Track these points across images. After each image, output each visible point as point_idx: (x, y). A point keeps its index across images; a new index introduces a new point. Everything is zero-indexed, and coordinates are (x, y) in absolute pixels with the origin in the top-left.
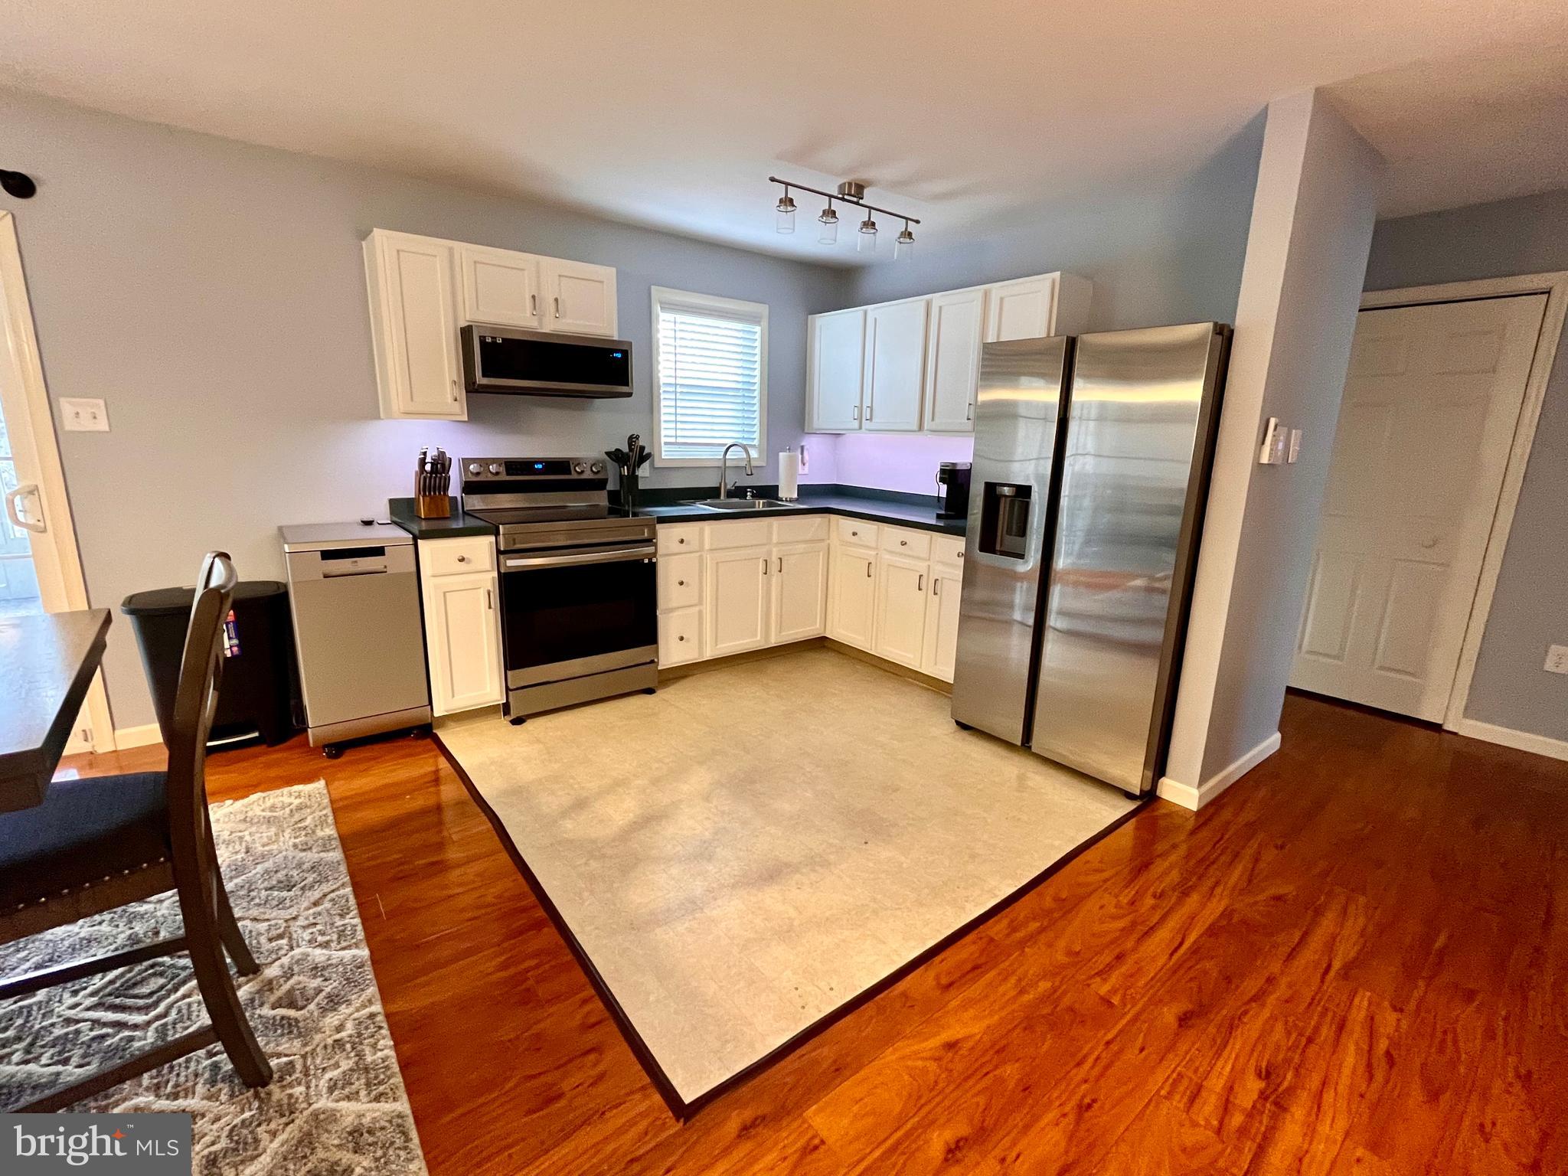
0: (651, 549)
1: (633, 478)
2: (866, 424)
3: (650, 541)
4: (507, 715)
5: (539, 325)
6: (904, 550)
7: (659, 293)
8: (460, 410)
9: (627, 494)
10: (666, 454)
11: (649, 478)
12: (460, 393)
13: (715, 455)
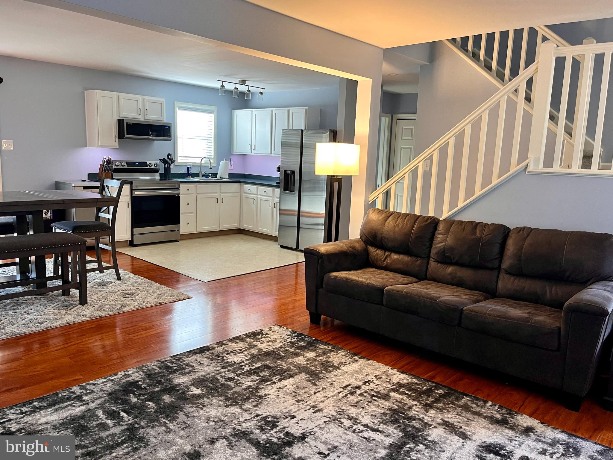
0: (177, 192)
1: (169, 168)
2: (253, 151)
3: (177, 189)
4: (131, 244)
5: (141, 118)
6: (265, 194)
7: (177, 104)
8: (117, 145)
9: (166, 175)
10: (180, 160)
11: (173, 169)
12: (117, 139)
13: (198, 161)
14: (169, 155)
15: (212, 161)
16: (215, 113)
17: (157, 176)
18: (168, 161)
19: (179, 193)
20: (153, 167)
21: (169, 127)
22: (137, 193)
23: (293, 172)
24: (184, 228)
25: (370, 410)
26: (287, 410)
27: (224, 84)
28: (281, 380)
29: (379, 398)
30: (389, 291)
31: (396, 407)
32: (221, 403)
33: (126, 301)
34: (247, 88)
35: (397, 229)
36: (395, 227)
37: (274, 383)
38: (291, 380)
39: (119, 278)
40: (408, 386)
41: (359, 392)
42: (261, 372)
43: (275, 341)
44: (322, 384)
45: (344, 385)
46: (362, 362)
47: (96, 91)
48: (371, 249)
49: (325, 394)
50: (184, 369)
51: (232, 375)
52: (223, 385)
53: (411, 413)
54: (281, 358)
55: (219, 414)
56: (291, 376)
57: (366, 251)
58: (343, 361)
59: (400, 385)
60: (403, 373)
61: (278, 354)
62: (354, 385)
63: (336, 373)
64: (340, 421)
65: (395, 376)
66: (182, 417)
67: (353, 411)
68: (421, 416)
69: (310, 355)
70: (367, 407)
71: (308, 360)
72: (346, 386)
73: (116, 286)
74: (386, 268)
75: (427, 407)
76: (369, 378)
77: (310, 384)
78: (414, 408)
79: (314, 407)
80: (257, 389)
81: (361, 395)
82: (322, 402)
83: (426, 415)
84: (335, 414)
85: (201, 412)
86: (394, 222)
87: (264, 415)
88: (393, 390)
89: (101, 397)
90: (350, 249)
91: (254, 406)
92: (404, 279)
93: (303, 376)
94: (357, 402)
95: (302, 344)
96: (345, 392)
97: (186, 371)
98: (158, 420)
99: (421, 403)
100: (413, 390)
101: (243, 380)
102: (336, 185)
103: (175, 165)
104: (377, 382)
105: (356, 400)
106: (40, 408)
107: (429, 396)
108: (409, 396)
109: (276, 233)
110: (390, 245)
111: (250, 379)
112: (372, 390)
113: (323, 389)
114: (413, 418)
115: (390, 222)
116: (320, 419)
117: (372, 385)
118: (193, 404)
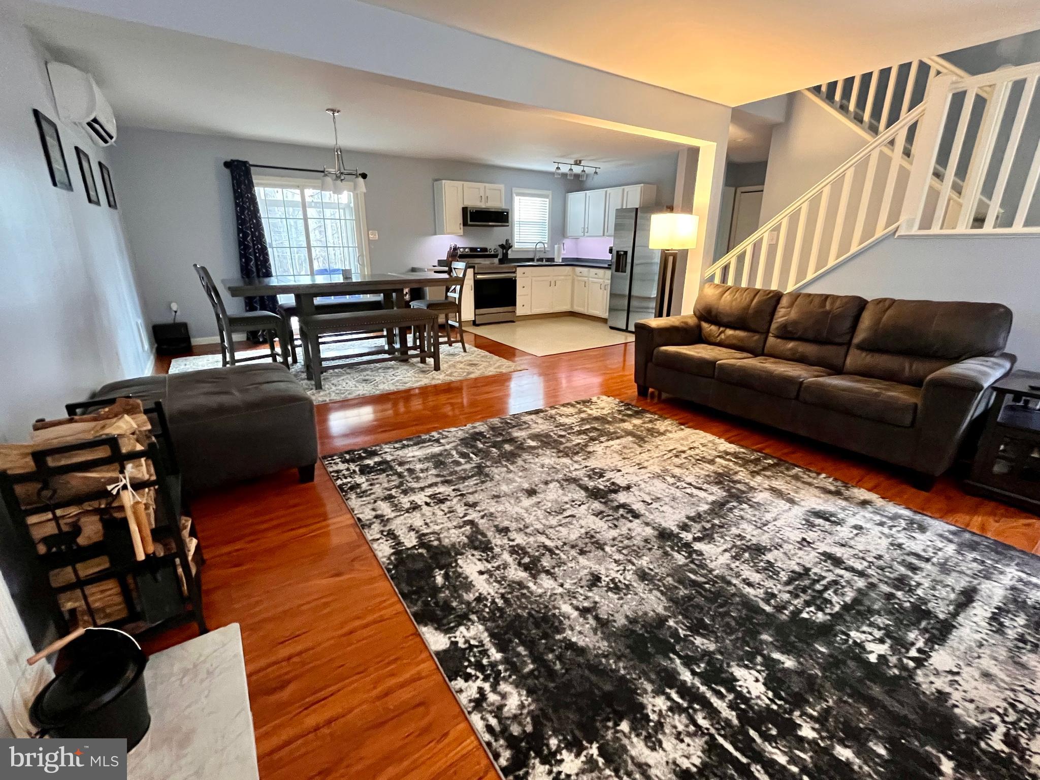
0: (514, 275)
1: (506, 254)
3: (514, 272)
4: (475, 323)
5: (482, 205)
6: (596, 276)
7: (515, 190)
8: (461, 232)
9: (505, 260)
10: (516, 246)
11: (511, 255)
12: (462, 226)
13: (533, 246)
14: (507, 241)
15: (546, 246)
16: (550, 196)
17: (496, 261)
18: (506, 246)
19: (516, 277)
20: (493, 253)
21: (507, 213)
22: (479, 277)
23: (626, 253)
24: (520, 310)
25: (694, 471)
26: (614, 465)
27: (560, 166)
28: (608, 440)
29: (704, 462)
30: (720, 365)
31: (721, 471)
32: (554, 454)
33: (471, 369)
34: (581, 168)
35: (734, 303)
36: (732, 301)
37: (602, 442)
38: (618, 441)
39: (465, 351)
40: (735, 455)
41: (683, 455)
42: (590, 432)
43: (603, 409)
44: (647, 446)
45: (669, 449)
46: (688, 431)
47: (444, 181)
48: (705, 325)
49: (650, 455)
50: (522, 425)
51: (563, 433)
52: (555, 441)
53: (736, 478)
54: (609, 423)
55: (552, 463)
56: (618, 438)
57: (699, 327)
58: (669, 428)
59: (727, 453)
60: (730, 443)
61: (606, 419)
62: (680, 450)
63: (662, 438)
64: (664, 479)
65: (722, 445)
66: (520, 462)
67: (677, 471)
68: (747, 481)
69: (637, 422)
70: (692, 469)
71: (635, 426)
72: (670, 451)
73: (462, 357)
74: (720, 344)
75: (754, 474)
76: (695, 445)
77: (636, 446)
78: (740, 473)
79: (639, 464)
80: (586, 446)
81: (686, 458)
82: (647, 461)
83: (752, 480)
84: (659, 472)
85: (537, 460)
86: (732, 296)
87: (592, 467)
88: (719, 457)
89: (454, 442)
90: (682, 324)
91: (583, 459)
92: (738, 354)
93: (630, 438)
94: (682, 464)
95: (629, 412)
96: (670, 455)
98: (500, 462)
99: (748, 470)
100: (740, 458)
101: (573, 438)
102: (671, 259)
103: (512, 251)
104: (703, 449)
105: (681, 462)
106: (408, 446)
107: (757, 465)
108: (736, 463)
109: (605, 315)
110: (725, 320)
111: (580, 437)
112: (697, 455)
113: (648, 450)
114: (739, 482)
115: (727, 297)
116: (644, 474)
117: (697, 451)
118: (530, 452)
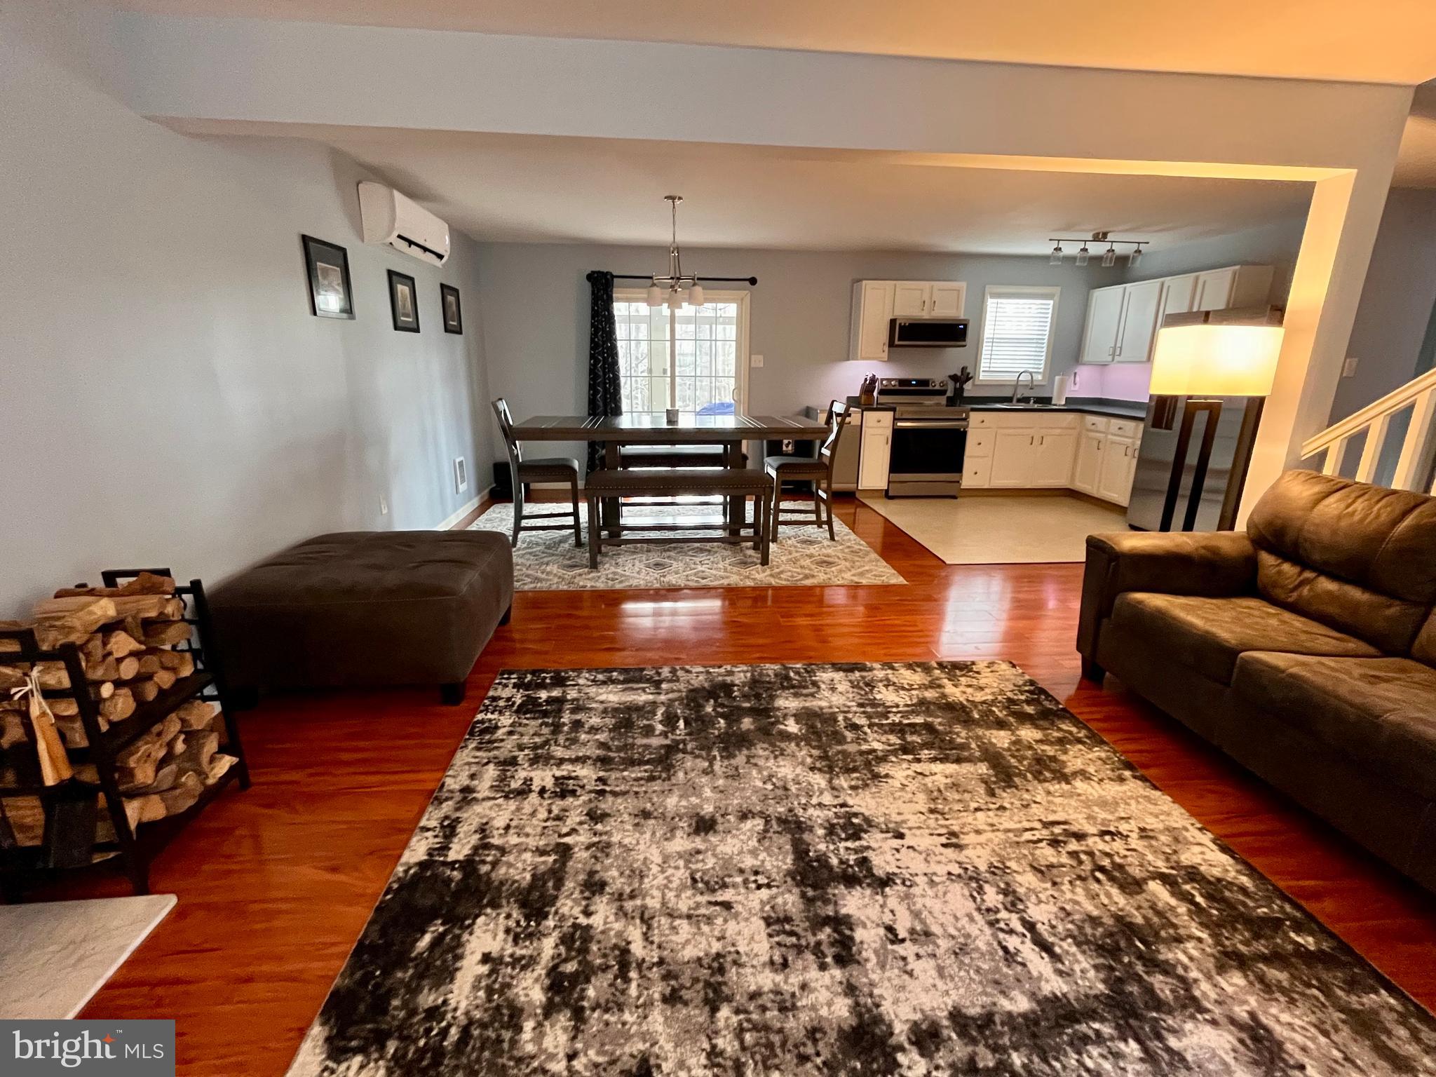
0: (964, 423)
1: (962, 389)
2: (1117, 358)
3: (965, 419)
4: (887, 495)
5: (925, 315)
6: (1120, 432)
7: (988, 289)
8: (885, 355)
9: (958, 399)
10: (982, 376)
12: (886, 348)
13: (1014, 377)
14: (964, 369)
15: (1038, 377)
16: (1057, 298)
17: (943, 400)
18: (962, 378)
19: (967, 426)
20: (937, 387)
21: (965, 326)
22: (899, 424)
24: (969, 479)
25: (1069, 895)
26: (899, 819)
28: (933, 760)
29: (1112, 879)
30: (1246, 662)
31: (1139, 920)
32: (809, 760)
37: (919, 761)
38: (951, 768)
39: (832, 538)
40: (1215, 889)
41: (1073, 846)
42: (912, 733)
43: (982, 689)
44: (1006, 798)
45: (1052, 818)
46: (1134, 787)
47: (864, 282)
48: (1267, 559)
49: (995, 820)
50: (806, 687)
51: (862, 721)
52: (836, 733)
53: (1167, 954)
54: (968, 722)
55: (790, 777)
56: (958, 761)
58: (1091, 769)
59: (1194, 876)
60: (1224, 849)
61: (968, 714)
62: (1074, 828)
63: (1055, 787)
64: (981, 887)
65: (1197, 849)
66: (740, 759)
67: (1026, 880)
68: (1194, 974)
69: (1028, 734)
70: (1066, 887)
71: (1017, 742)
72: (1047, 825)
74: (1294, 608)
75: (1229, 960)
76: (1124, 827)
77: (981, 790)
78: (1190, 946)
79: (953, 834)
80: (883, 759)
81: (1074, 854)
82: (978, 832)
83: (1209, 977)
84: (983, 867)
85: (771, 763)
86: (1342, 505)
88: (1164, 879)
91: (853, 788)
93: (983, 768)
94: (1051, 866)
95: (1030, 709)
96: (1045, 833)
97: (805, 691)
98: (709, 749)
99: (1218, 943)
100: (1224, 900)
101: (871, 736)
103: (974, 385)
104: (1135, 842)
105: (1054, 860)
107: (1257, 937)
108: (1197, 910)
109: (1123, 500)
110: (1317, 556)
111: (884, 739)
112: (1107, 855)
113: (1002, 808)
114: (1166, 969)
116: (947, 862)
117: (1118, 845)
118: (773, 745)
